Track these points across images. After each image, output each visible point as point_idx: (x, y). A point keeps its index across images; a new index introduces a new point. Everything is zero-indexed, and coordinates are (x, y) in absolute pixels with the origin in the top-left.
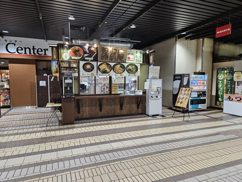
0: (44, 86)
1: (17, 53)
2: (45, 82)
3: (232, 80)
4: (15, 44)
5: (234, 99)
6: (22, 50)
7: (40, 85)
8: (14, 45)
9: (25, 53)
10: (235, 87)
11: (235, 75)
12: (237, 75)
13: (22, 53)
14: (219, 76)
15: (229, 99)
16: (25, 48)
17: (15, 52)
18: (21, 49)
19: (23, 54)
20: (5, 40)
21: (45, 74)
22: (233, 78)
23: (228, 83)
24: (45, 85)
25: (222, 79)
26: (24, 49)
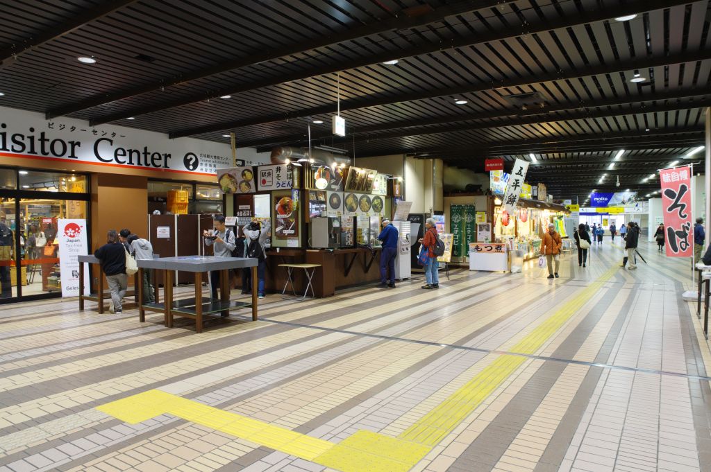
0: (166, 239)
1: (114, 162)
2: (167, 229)
3: (473, 223)
4: (111, 142)
5: (484, 249)
6: (124, 155)
7: (158, 236)
8: (109, 143)
9: (131, 162)
10: (476, 233)
11: (477, 216)
12: (480, 216)
13: (124, 162)
14: (453, 218)
15: (477, 249)
16: (131, 152)
17: (112, 160)
18: (122, 153)
19: (126, 164)
20: (94, 131)
21: (156, 211)
22: (474, 221)
23: (467, 227)
24: (168, 236)
25: (458, 221)
26: (128, 153)
